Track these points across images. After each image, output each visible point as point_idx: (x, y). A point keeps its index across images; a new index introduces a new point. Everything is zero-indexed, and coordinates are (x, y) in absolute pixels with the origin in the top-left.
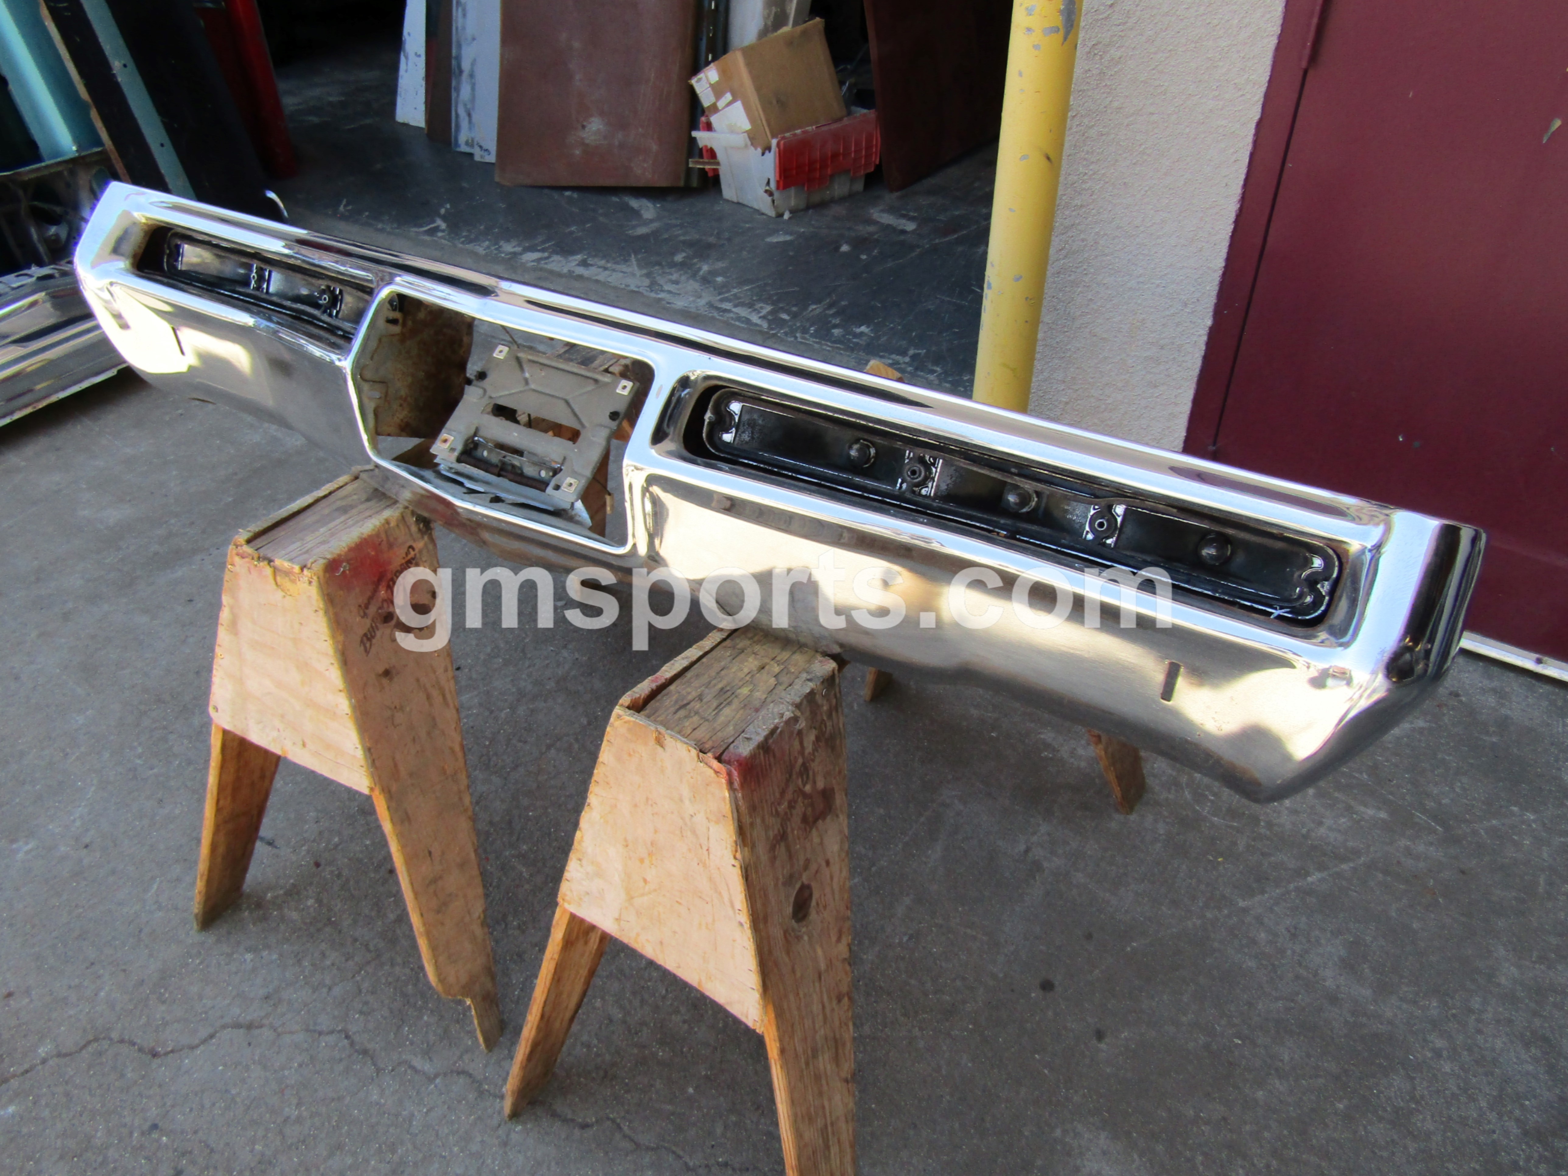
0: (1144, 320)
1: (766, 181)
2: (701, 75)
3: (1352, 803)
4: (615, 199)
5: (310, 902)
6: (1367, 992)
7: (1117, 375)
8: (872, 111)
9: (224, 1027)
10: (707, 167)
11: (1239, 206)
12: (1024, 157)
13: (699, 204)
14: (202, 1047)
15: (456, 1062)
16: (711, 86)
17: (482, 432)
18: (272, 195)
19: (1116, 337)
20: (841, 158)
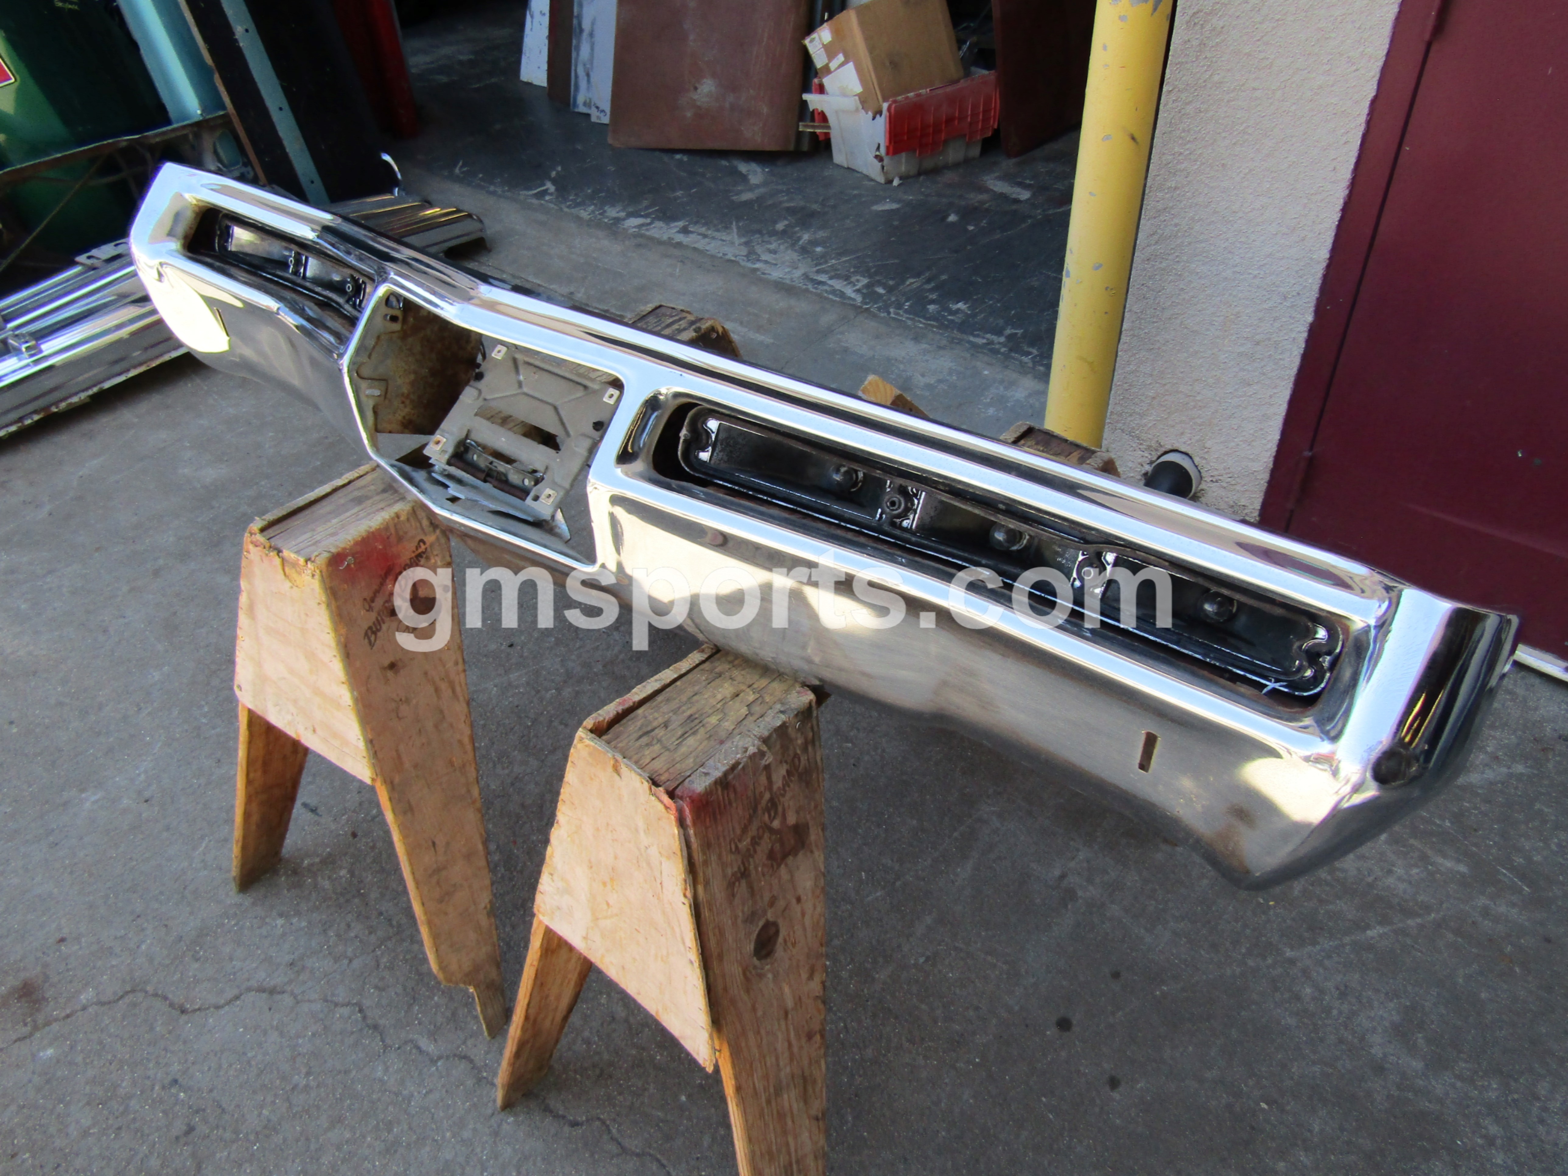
0: (1239, 313)
1: (876, 146)
2: (814, 35)
3: (1430, 853)
4: (724, 163)
5: (343, 872)
6: (1417, 1065)
7: (1207, 370)
8: (992, 72)
9: (249, 989)
10: (818, 131)
11: (1347, 192)
12: (1107, 138)
13: (809, 168)
14: (227, 1008)
15: (459, 1047)
16: (824, 46)
17: (473, 436)
18: (387, 158)
19: (1208, 330)
20: (956, 122)
